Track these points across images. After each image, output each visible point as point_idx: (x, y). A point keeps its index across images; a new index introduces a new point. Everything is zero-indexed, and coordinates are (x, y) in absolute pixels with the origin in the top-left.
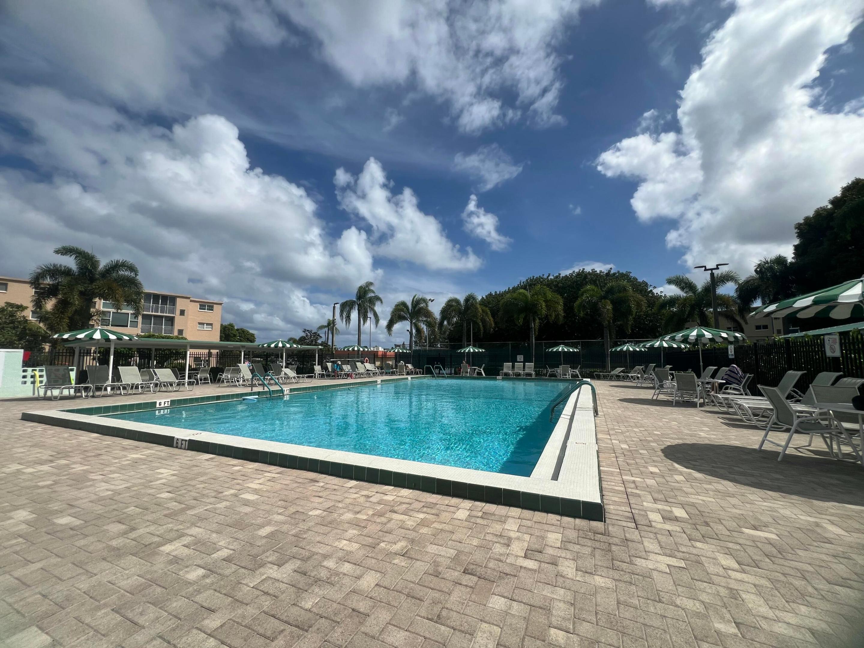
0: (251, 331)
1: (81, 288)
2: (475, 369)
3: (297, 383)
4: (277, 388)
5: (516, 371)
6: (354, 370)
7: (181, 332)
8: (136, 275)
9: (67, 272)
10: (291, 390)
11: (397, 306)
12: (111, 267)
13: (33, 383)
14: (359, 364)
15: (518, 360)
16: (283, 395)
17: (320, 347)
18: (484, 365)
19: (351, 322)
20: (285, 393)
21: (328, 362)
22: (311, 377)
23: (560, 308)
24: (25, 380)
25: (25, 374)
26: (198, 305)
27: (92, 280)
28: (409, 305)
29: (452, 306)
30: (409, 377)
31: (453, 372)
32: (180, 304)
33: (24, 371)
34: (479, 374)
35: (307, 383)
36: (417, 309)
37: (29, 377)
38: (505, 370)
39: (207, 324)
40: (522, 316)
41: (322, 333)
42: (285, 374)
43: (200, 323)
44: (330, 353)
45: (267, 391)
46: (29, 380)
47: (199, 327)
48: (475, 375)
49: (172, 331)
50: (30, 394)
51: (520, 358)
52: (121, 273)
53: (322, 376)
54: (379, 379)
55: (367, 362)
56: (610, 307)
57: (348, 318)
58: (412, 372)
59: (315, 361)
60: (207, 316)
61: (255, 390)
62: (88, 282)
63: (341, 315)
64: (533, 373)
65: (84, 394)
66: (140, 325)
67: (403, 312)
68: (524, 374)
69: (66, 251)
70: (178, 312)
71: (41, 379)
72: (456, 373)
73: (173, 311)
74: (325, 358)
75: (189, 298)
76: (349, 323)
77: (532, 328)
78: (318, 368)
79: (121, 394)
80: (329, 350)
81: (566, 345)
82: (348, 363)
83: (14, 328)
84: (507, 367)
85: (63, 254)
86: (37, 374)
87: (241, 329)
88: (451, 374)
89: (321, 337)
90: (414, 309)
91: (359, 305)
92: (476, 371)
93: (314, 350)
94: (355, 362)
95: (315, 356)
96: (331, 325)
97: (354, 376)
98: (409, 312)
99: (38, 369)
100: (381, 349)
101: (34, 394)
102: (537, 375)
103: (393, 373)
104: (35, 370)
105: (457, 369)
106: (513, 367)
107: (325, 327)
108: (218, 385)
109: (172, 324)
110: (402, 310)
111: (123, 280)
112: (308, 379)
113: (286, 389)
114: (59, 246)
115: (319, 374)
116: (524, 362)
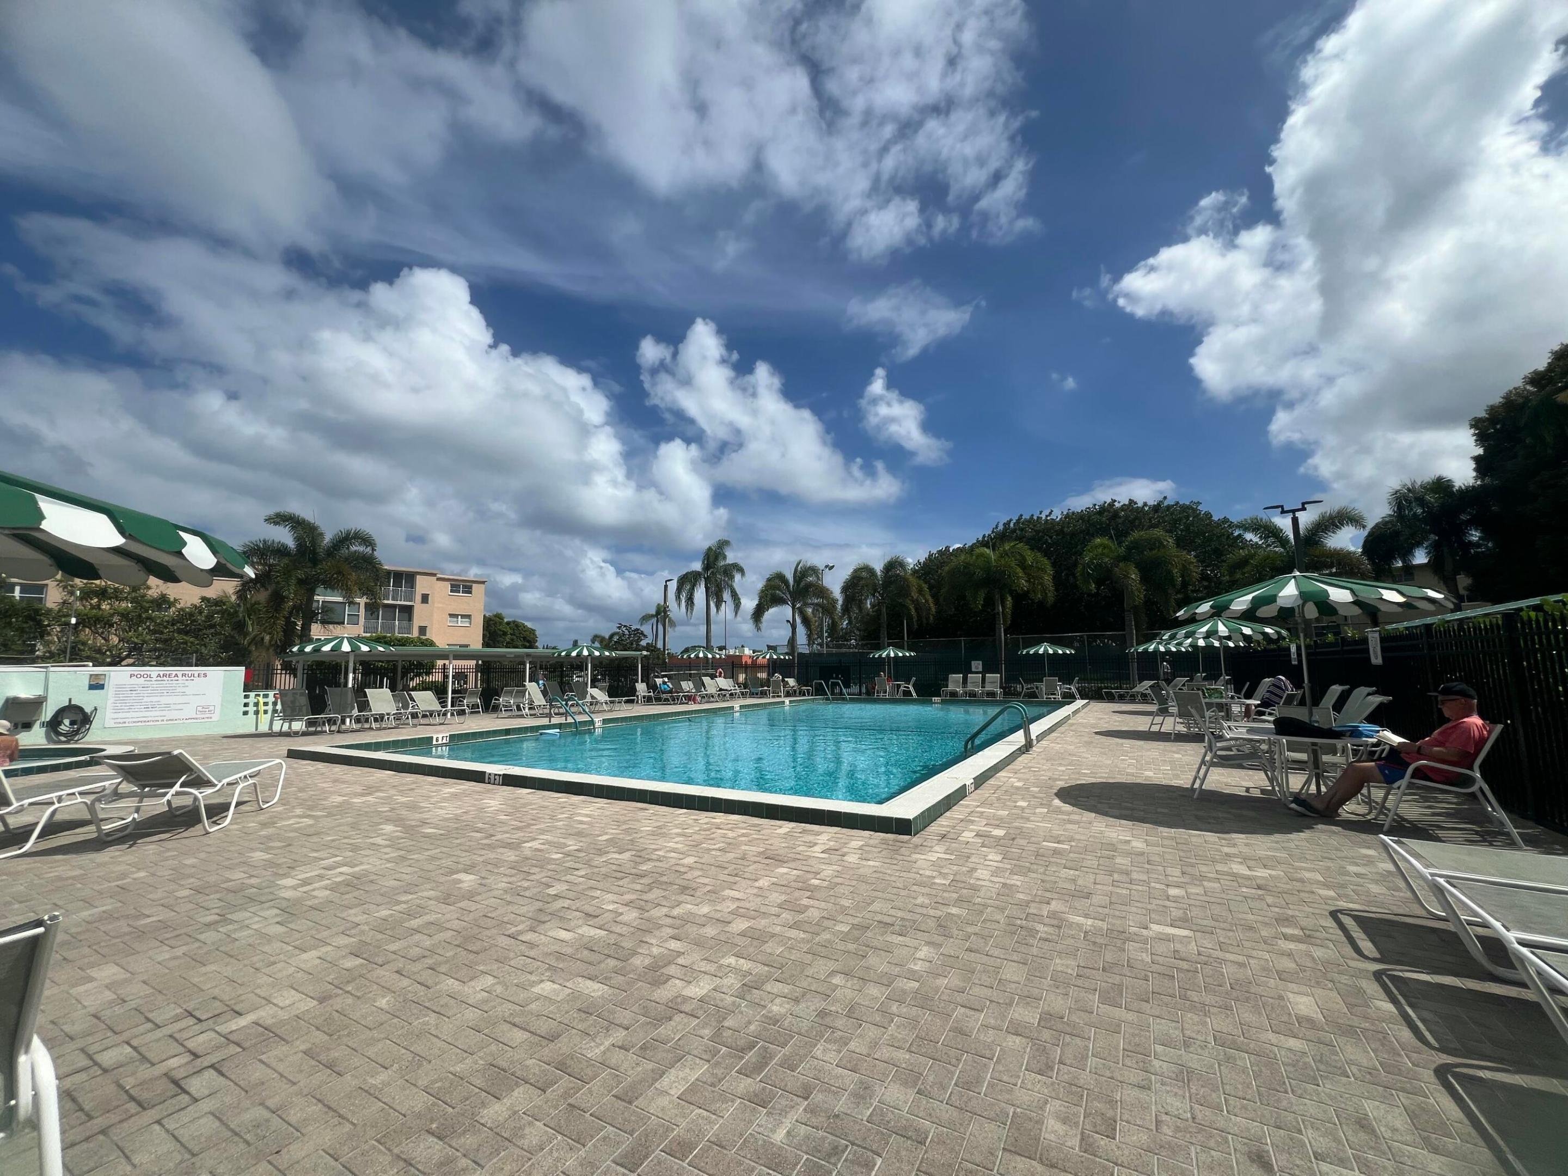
0: (529, 624)
1: (300, 574)
2: (899, 686)
3: (611, 711)
4: (585, 718)
5: (970, 688)
6: (698, 690)
7: (423, 630)
8: (373, 550)
9: (281, 551)
10: (605, 721)
11: (769, 580)
12: (340, 541)
13: (257, 713)
14: (706, 680)
15: (973, 669)
16: (594, 728)
17: (645, 653)
18: (914, 678)
19: (695, 608)
20: (597, 725)
21: (658, 677)
22: (632, 701)
23: (1048, 579)
24: (246, 709)
25: (246, 701)
26: (448, 585)
27: (315, 561)
28: (790, 577)
29: (860, 578)
30: (787, 701)
31: (864, 690)
32: (422, 585)
33: (246, 697)
34: (907, 693)
35: (625, 710)
36: (802, 584)
37: (251, 705)
38: (951, 687)
39: (463, 616)
40: (982, 595)
41: (646, 629)
42: (593, 697)
43: (451, 615)
44: (660, 661)
45: (571, 723)
46: (251, 709)
47: (450, 622)
48: (900, 696)
49: (409, 630)
50: (252, 730)
51: (977, 665)
52: (353, 548)
53: (648, 700)
54: (736, 704)
55: (720, 676)
56: (1134, 576)
57: (690, 601)
58: (795, 691)
59: (637, 675)
60: (462, 603)
61: (556, 720)
62: (309, 564)
63: (678, 597)
64: (999, 691)
65: (327, 728)
66: (362, 620)
67: (780, 590)
68: (982, 693)
69: (280, 519)
70: (418, 598)
71: (266, 708)
72: (868, 693)
73: (410, 597)
74: (654, 671)
75: (434, 575)
76: (692, 610)
77: (998, 613)
78: (641, 687)
79: (371, 729)
80: (658, 658)
81: (1053, 642)
82: (689, 677)
83: (216, 634)
84: (954, 682)
85: (276, 523)
86: (261, 700)
87: (514, 622)
88: (860, 694)
89: (645, 636)
90: (798, 585)
91: (707, 580)
92: (902, 688)
93: (635, 658)
94: (700, 676)
95: (637, 667)
96: (661, 613)
97: (699, 699)
98: (789, 590)
99: (261, 694)
100: (747, 652)
101: (257, 729)
102: (1005, 694)
103: (763, 694)
104: (259, 695)
105: (870, 686)
106: (965, 680)
107: (652, 616)
108: (495, 715)
109: (410, 619)
110: (779, 588)
111: (356, 560)
112: (627, 705)
113: (598, 720)
114: (271, 511)
115: (644, 697)
116: (984, 673)
